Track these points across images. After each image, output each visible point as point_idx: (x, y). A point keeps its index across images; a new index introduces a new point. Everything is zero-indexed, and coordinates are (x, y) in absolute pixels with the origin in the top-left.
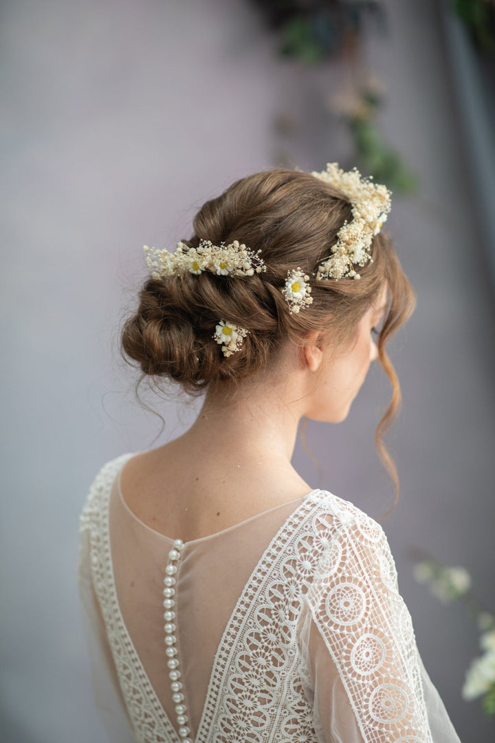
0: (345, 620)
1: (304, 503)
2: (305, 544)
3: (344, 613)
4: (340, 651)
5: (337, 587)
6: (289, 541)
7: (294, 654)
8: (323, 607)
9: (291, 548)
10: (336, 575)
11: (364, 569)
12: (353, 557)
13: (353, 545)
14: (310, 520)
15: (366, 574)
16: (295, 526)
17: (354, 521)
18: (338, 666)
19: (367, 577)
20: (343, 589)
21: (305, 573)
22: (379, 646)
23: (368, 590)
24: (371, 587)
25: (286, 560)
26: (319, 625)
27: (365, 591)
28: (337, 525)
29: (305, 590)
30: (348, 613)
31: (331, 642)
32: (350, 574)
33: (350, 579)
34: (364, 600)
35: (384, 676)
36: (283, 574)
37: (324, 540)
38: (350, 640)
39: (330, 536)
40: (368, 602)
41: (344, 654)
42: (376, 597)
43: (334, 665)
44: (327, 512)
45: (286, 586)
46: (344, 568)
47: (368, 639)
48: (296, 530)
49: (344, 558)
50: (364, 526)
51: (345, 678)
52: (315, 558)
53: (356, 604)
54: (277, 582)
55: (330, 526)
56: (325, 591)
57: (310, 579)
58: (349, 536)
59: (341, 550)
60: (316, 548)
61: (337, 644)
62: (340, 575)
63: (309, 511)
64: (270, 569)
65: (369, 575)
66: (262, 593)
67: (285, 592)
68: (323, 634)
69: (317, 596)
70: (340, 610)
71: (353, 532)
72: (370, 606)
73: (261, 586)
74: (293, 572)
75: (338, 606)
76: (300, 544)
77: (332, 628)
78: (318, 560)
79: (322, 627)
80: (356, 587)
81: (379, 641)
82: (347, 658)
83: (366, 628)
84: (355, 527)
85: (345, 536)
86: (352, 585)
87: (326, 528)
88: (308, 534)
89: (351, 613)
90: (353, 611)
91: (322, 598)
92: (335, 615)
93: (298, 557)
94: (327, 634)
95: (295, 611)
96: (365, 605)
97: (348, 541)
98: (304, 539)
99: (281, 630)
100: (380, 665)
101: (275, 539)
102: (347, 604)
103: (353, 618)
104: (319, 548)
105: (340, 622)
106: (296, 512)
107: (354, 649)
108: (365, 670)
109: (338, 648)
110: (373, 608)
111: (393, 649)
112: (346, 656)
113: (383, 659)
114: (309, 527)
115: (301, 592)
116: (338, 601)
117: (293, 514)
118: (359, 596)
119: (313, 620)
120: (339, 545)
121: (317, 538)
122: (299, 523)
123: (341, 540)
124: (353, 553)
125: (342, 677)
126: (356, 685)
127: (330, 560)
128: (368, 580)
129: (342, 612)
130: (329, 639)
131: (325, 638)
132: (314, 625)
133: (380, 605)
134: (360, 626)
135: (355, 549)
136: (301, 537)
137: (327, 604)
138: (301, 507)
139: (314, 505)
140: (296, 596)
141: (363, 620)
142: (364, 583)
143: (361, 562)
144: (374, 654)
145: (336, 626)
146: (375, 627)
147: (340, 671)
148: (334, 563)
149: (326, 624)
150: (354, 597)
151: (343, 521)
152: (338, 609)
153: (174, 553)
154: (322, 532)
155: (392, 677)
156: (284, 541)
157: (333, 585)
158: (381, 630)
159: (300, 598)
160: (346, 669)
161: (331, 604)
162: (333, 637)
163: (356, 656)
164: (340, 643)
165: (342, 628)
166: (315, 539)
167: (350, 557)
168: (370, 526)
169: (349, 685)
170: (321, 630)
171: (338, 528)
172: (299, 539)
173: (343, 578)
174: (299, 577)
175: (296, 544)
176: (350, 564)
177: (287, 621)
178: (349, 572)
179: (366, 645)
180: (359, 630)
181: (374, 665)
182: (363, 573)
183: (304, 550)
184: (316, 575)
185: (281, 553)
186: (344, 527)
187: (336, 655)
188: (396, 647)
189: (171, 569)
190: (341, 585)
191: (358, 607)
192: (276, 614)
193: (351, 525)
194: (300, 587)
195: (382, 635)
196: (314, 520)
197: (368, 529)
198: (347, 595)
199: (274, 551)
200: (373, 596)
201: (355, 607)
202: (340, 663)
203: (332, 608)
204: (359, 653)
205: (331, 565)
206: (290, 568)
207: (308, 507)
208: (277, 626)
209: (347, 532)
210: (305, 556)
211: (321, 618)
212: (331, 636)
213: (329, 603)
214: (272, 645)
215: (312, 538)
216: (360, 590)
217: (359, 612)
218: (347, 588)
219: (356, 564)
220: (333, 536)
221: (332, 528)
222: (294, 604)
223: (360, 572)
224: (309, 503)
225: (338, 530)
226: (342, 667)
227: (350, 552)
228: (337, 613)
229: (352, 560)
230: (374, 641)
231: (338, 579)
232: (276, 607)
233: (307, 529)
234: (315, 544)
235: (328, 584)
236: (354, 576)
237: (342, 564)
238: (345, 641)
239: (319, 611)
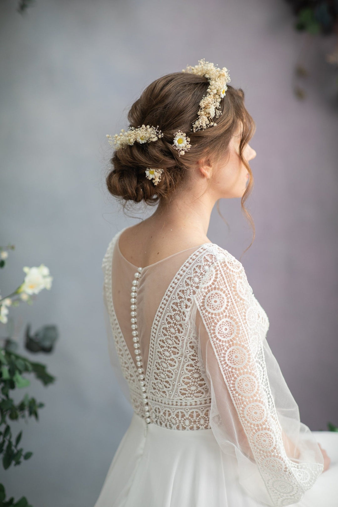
0: (214, 310)
1: (200, 249)
2: (197, 269)
3: (214, 306)
4: (210, 326)
5: (211, 292)
6: (189, 268)
7: (187, 326)
8: (203, 302)
9: (190, 271)
10: (211, 286)
11: (227, 284)
12: (221, 278)
13: (222, 272)
14: (201, 257)
15: (228, 287)
16: (193, 260)
17: (224, 259)
18: (209, 334)
19: (229, 289)
20: (214, 294)
21: (195, 284)
22: (233, 326)
23: (229, 296)
24: (231, 294)
25: (187, 277)
26: (201, 312)
27: (227, 296)
28: (215, 260)
29: (194, 293)
30: (216, 306)
31: (206, 321)
32: (219, 286)
33: (218, 289)
34: (225, 300)
35: (235, 342)
36: (185, 284)
37: (207, 268)
38: (216, 321)
39: (210, 266)
40: (228, 302)
41: (212, 328)
42: (233, 300)
43: (207, 333)
44: (210, 253)
45: (186, 291)
46: (216, 283)
47: (227, 321)
48: (194, 262)
49: (216, 278)
50: (230, 262)
51: (213, 340)
52: (201, 277)
53: (221, 302)
54: (182, 289)
55: (211, 261)
56: (205, 294)
57: (197, 287)
58: (220, 266)
59: (215, 273)
60: (202, 271)
61: (209, 322)
62: (213, 286)
63: (201, 252)
64: (179, 282)
65: (230, 288)
66: (174, 294)
67: (185, 294)
68: (202, 316)
69: (199, 296)
70: (212, 305)
71: (223, 265)
72: (229, 304)
73: (174, 290)
74: (190, 283)
75: (211, 302)
76: (194, 269)
77: (207, 314)
78: (202, 278)
79: (202, 313)
80: (222, 293)
81: (233, 323)
82: (214, 330)
83: (226, 316)
84: (224, 262)
85: (218, 266)
86: (219, 292)
87: (208, 261)
88: (199, 264)
89: (217, 306)
90: (219, 306)
91: (202, 297)
92: (209, 307)
93: (193, 276)
94: (204, 317)
95: (189, 304)
96: (226, 303)
97: (219, 269)
98: (197, 266)
99: (182, 314)
100: (233, 336)
101: (183, 266)
102: (215, 302)
103: (218, 309)
104: (204, 272)
105: (211, 311)
106: (195, 253)
107: (218, 325)
108: (224, 337)
109: (209, 324)
110: (231, 305)
111: (241, 328)
112: (213, 329)
113: (235, 333)
114: (200, 260)
115: (192, 293)
116: (211, 300)
117: (193, 254)
118: (223, 298)
119: (198, 309)
120: (214, 271)
121: (203, 266)
122: (195, 258)
123: (215, 268)
124: (222, 275)
125: (211, 339)
126: (218, 344)
127: (208, 278)
128: (229, 291)
129: (213, 306)
130: (205, 319)
131: (203, 319)
132: (198, 311)
133: (235, 304)
134: (222, 314)
135: (223, 273)
136: (196, 265)
137: (206, 301)
138: (198, 250)
139: (205, 250)
140: (189, 296)
141: (224, 311)
142: (227, 292)
143: (226, 280)
144: (230, 330)
145: (209, 313)
146: (231, 315)
147: (210, 336)
148: (210, 279)
149: (204, 311)
150: (220, 298)
151: (218, 258)
152: (211, 304)
153: (137, 274)
154: (206, 263)
155: (239, 342)
156: (187, 267)
157: (209, 291)
158: (235, 317)
159: (191, 297)
160: (213, 335)
161: (207, 301)
162: (207, 318)
163: (219, 329)
164: (211, 321)
165: (212, 314)
166: (202, 267)
167: (220, 277)
168: (233, 263)
169: (214, 344)
170: (201, 314)
171: (215, 262)
172: (195, 267)
173: (215, 288)
174: (192, 285)
175: (193, 269)
176: (219, 281)
177: (184, 309)
178: (218, 285)
179: (225, 324)
180: (221, 316)
181: (229, 336)
182: (226, 287)
183: (196, 272)
184: (201, 285)
185: (185, 274)
186: (218, 262)
187: (208, 328)
188: (242, 327)
189: (135, 282)
190: (214, 292)
191: (222, 304)
192: (180, 305)
193: (222, 261)
194: (192, 291)
195: (235, 320)
196: (203, 257)
197: (232, 264)
198: (216, 297)
199: (181, 272)
200: (231, 299)
201: (220, 303)
202: (210, 332)
203: (208, 303)
204: (220, 328)
205: (208, 280)
206: (188, 281)
207: (202, 250)
208: (180, 312)
209: (219, 264)
210: (196, 275)
211: (202, 308)
212: (206, 318)
213: (206, 300)
214: (178, 322)
215: (201, 266)
216: (224, 295)
217: (222, 307)
218: (216, 293)
219: (223, 282)
220: (211, 266)
221: (212, 262)
222: (189, 300)
223: (225, 286)
224: (202, 248)
225: (214, 263)
226: (211, 335)
227: (220, 275)
228: (210, 306)
229: (221, 279)
230: (230, 323)
231: (212, 288)
232: (180, 301)
233: (199, 262)
234: (201, 269)
235: (206, 290)
236: (221, 287)
237: (215, 281)
238: (213, 321)
239: (201, 304)
